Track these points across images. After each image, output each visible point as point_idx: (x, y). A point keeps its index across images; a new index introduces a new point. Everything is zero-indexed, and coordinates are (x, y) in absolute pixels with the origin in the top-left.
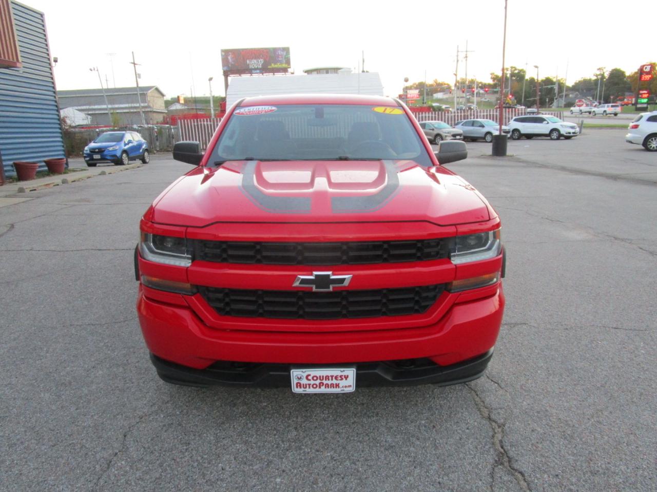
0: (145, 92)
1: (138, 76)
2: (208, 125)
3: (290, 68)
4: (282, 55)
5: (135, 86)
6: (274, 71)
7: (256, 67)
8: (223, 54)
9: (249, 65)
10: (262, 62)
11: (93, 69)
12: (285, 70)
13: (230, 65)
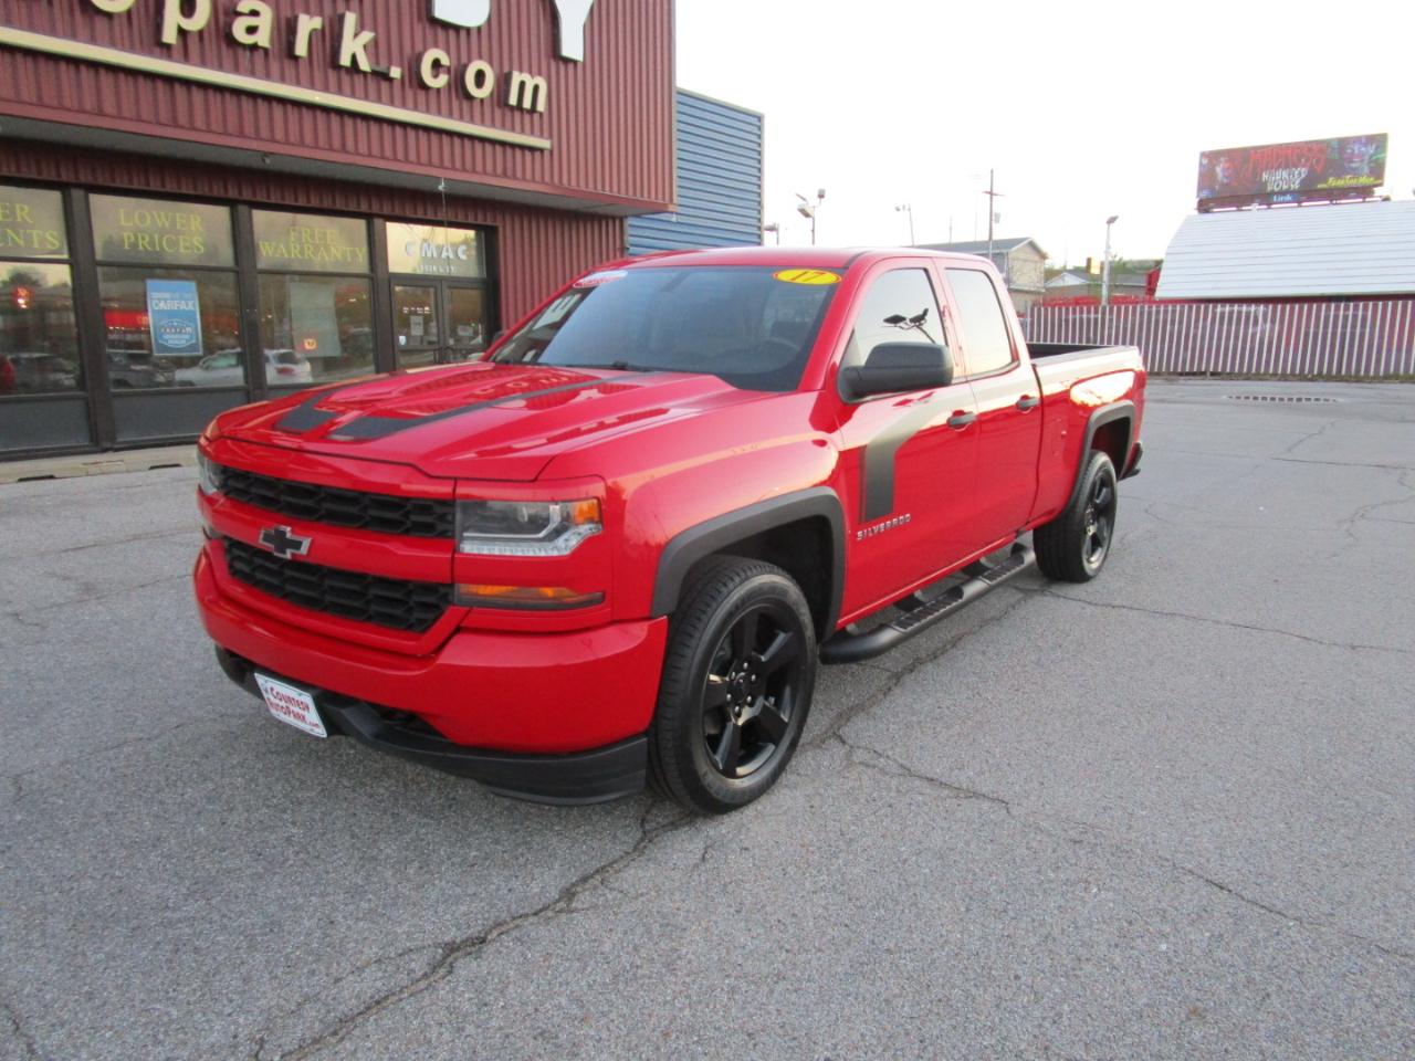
0: (1004, 251)
1: (993, 218)
2: (1089, 320)
3: (1380, 185)
4: (1361, 156)
5: (986, 238)
6: (1334, 195)
7: (1285, 187)
8: (1205, 161)
9: (1266, 182)
10: (1303, 176)
11: (901, 207)
12: (1364, 192)
13: (1217, 187)
